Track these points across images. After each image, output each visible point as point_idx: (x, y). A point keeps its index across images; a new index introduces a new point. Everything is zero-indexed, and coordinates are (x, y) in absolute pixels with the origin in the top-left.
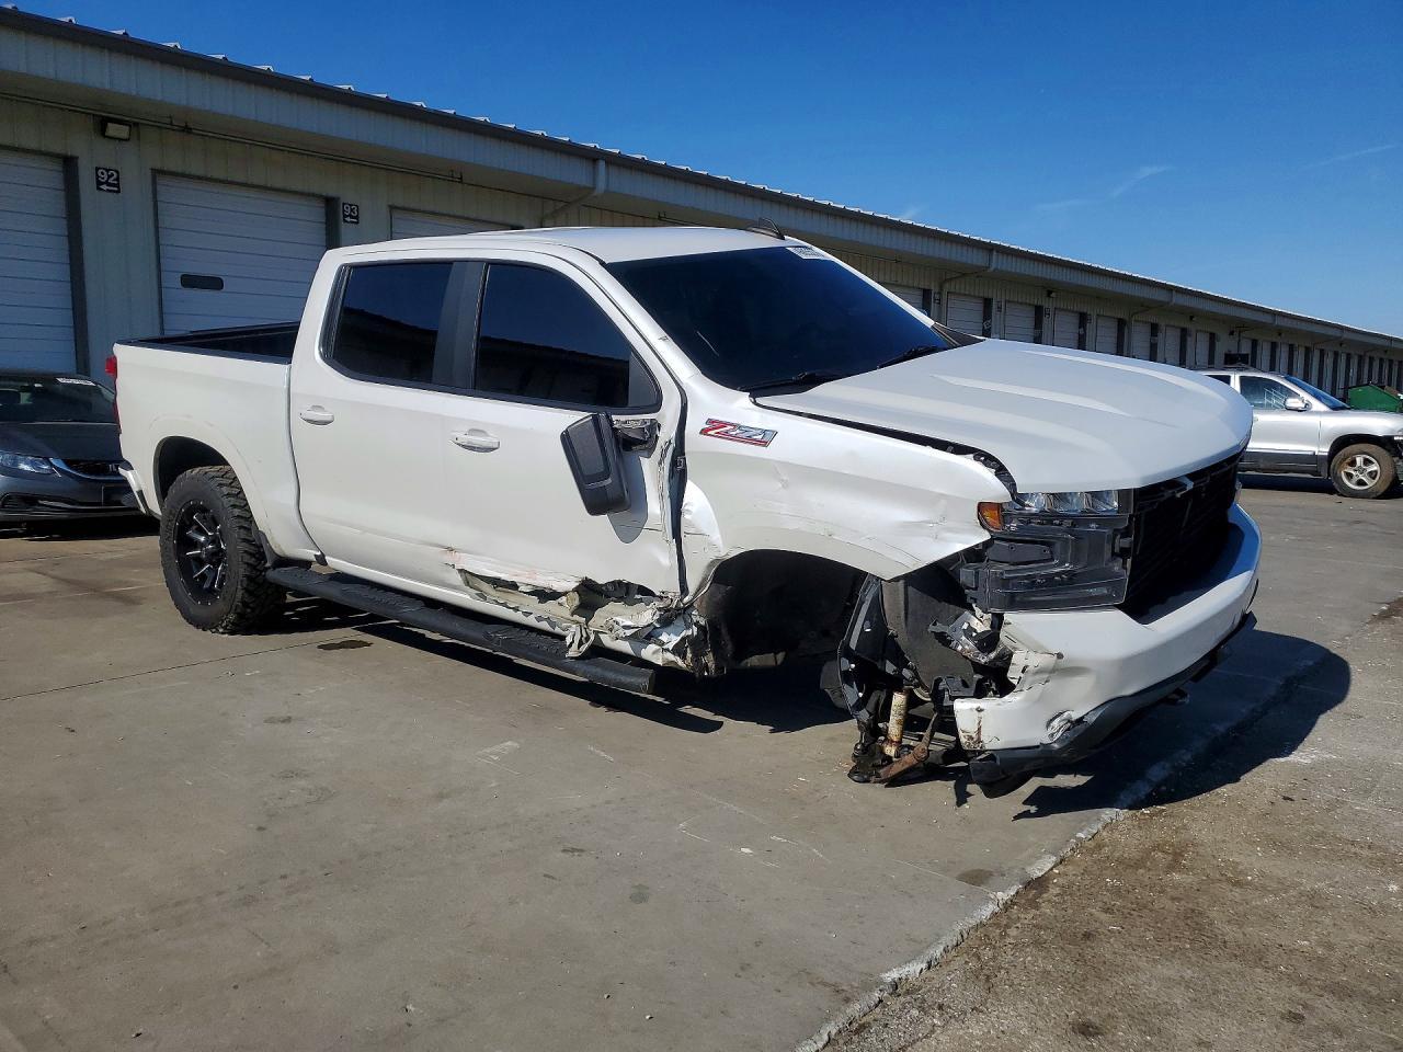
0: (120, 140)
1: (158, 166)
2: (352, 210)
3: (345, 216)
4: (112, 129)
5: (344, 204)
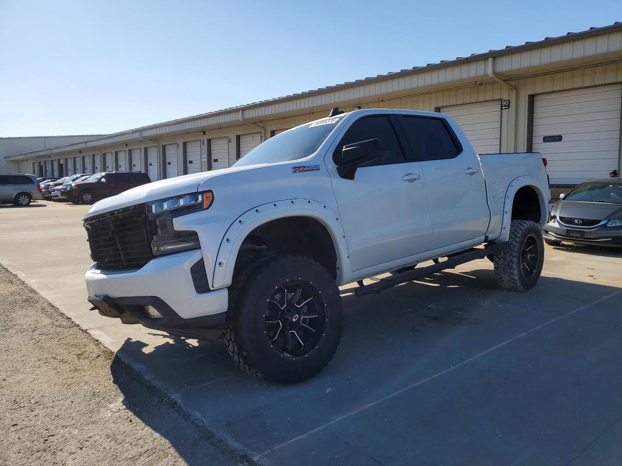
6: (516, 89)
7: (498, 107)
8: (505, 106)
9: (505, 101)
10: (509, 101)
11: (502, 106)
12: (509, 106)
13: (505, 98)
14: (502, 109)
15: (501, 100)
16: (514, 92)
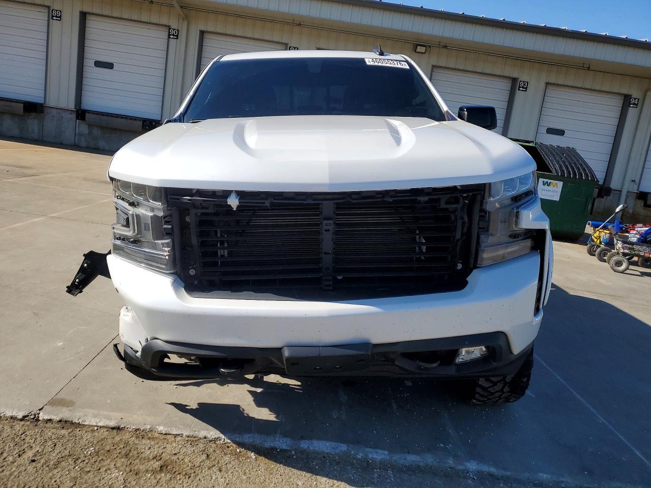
0: (422, 53)
1: (434, 64)
2: (524, 85)
3: (520, 87)
4: (419, 49)
5: (520, 81)
6: (187, 18)
7: (165, 35)
8: (173, 35)
9: (174, 30)
10: (178, 30)
11: (169, 35)
12: (177, 36)
13: (174, 25)
14: (169, 37)
15: (169, 28)
16: (185, 23)
